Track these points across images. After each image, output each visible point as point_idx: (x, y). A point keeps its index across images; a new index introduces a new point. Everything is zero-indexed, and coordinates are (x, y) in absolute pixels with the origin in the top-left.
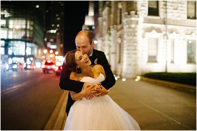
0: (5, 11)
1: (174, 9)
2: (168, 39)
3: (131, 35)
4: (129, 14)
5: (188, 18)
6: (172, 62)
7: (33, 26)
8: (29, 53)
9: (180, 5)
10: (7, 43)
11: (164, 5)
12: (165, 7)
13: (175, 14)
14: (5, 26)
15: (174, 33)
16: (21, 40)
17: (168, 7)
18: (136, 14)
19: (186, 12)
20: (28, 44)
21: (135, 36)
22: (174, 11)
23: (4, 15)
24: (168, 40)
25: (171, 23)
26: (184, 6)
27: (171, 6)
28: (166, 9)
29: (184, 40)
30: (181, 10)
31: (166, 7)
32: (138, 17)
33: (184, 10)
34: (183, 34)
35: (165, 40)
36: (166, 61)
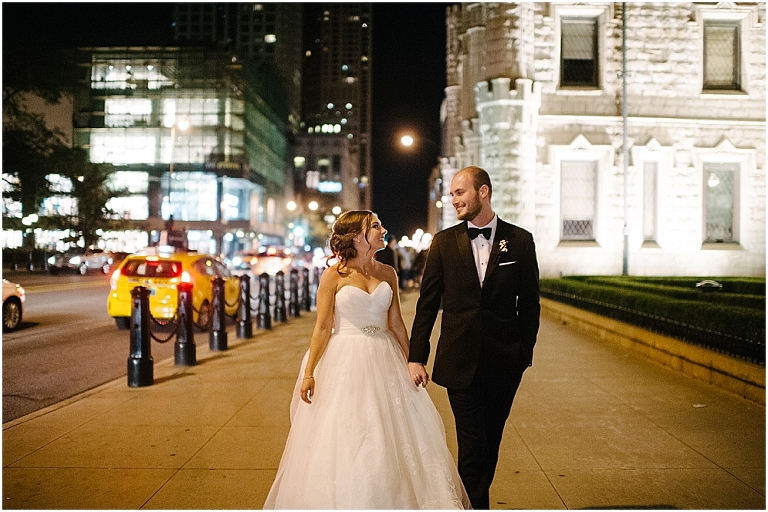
0: (150, 67)
1: (655, 62)
2: (631, 164)
3: (497, 156)
4: (490, 88)
5: (708, 87)
6: (649, 242)
7: (243, 116)
8: (231, 212)
9: (674, 46)
10: (155, 179)
11: (618, 49)
12: (618, 56)
13: (656, 78)
14: (148, 119)
15: (653, 143)
16: (204, 169)
17: (629, 55)
18: (513, 86)
19: (699, 69)
20: (229, 183)
21: (512, 157)
22: (652, 67)
23: (146, 82)
24: (631, 168)
25: (643, 110)
26: (690, 46)
27: (644, 50)
28: (624, 62)
29: (691, 165)
30: (680, 62)
31: (624, 55)
32: (521, 96)
33: (690, 63)
34: (689, 143)
35: (620, 169)
36: (626, 237)
